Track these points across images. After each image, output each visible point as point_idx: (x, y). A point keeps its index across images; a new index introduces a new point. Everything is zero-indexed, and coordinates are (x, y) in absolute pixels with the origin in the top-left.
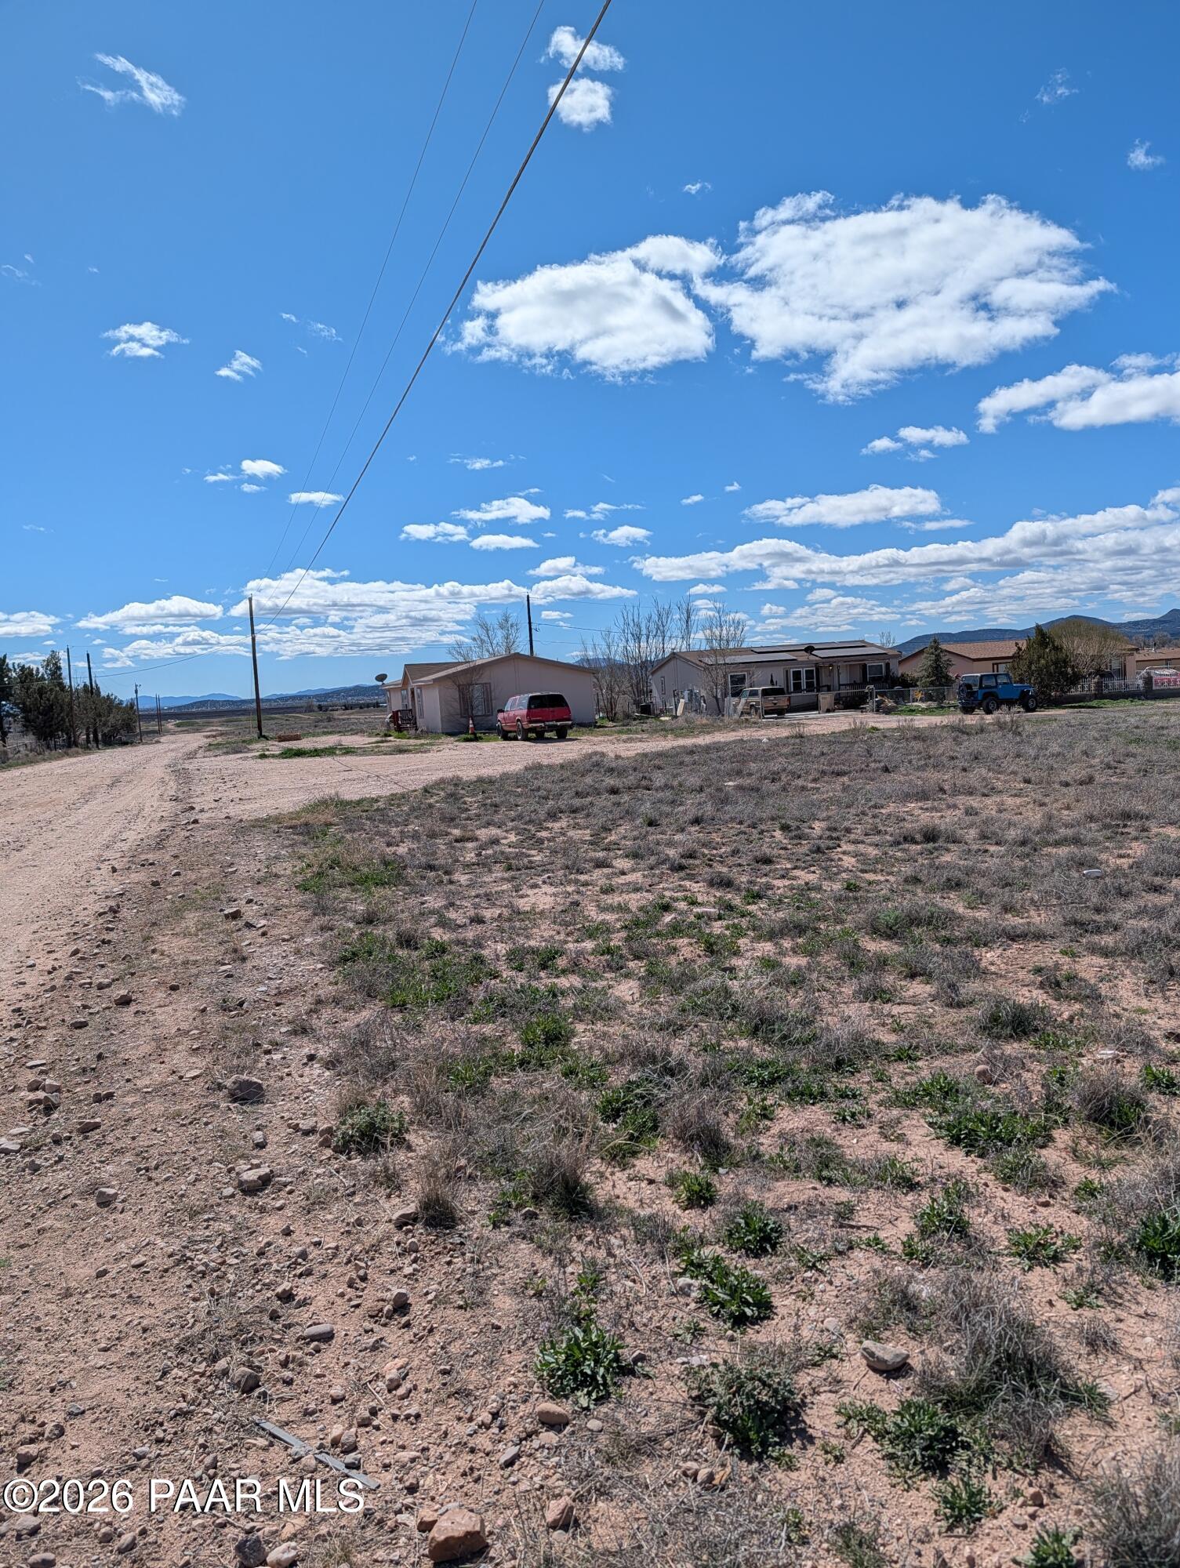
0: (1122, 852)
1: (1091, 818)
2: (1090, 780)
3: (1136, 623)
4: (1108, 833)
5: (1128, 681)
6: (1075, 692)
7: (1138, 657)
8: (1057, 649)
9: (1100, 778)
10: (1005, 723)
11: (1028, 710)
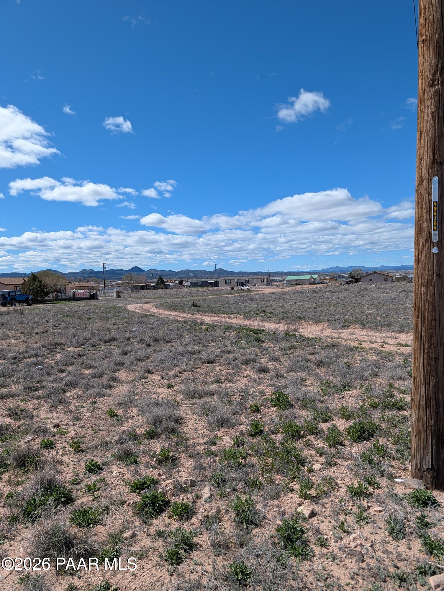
0: (53, 358)
1: (44, 346)
2: (47, 331)
3: (71, 273)
4: (49, 351)
5: (67, 294)
6: (47, 298)
7: (70, 285)
8: (40, 282)
9: (50, 331)
10: (17, 310)
11: (29, 305)
